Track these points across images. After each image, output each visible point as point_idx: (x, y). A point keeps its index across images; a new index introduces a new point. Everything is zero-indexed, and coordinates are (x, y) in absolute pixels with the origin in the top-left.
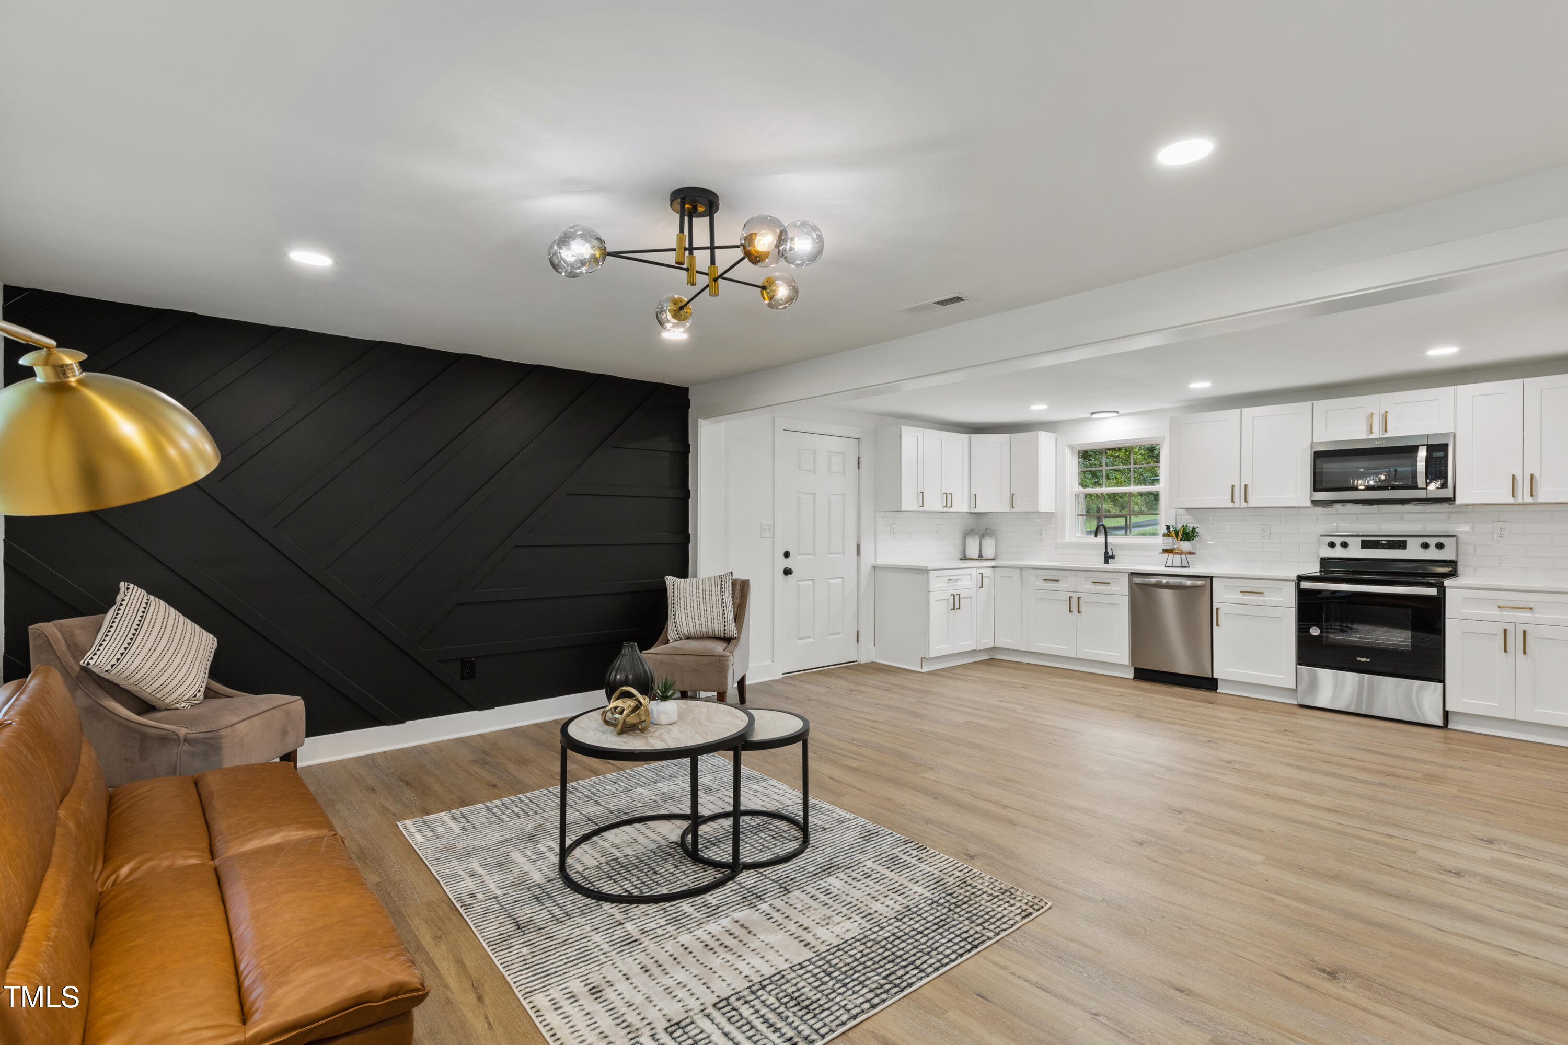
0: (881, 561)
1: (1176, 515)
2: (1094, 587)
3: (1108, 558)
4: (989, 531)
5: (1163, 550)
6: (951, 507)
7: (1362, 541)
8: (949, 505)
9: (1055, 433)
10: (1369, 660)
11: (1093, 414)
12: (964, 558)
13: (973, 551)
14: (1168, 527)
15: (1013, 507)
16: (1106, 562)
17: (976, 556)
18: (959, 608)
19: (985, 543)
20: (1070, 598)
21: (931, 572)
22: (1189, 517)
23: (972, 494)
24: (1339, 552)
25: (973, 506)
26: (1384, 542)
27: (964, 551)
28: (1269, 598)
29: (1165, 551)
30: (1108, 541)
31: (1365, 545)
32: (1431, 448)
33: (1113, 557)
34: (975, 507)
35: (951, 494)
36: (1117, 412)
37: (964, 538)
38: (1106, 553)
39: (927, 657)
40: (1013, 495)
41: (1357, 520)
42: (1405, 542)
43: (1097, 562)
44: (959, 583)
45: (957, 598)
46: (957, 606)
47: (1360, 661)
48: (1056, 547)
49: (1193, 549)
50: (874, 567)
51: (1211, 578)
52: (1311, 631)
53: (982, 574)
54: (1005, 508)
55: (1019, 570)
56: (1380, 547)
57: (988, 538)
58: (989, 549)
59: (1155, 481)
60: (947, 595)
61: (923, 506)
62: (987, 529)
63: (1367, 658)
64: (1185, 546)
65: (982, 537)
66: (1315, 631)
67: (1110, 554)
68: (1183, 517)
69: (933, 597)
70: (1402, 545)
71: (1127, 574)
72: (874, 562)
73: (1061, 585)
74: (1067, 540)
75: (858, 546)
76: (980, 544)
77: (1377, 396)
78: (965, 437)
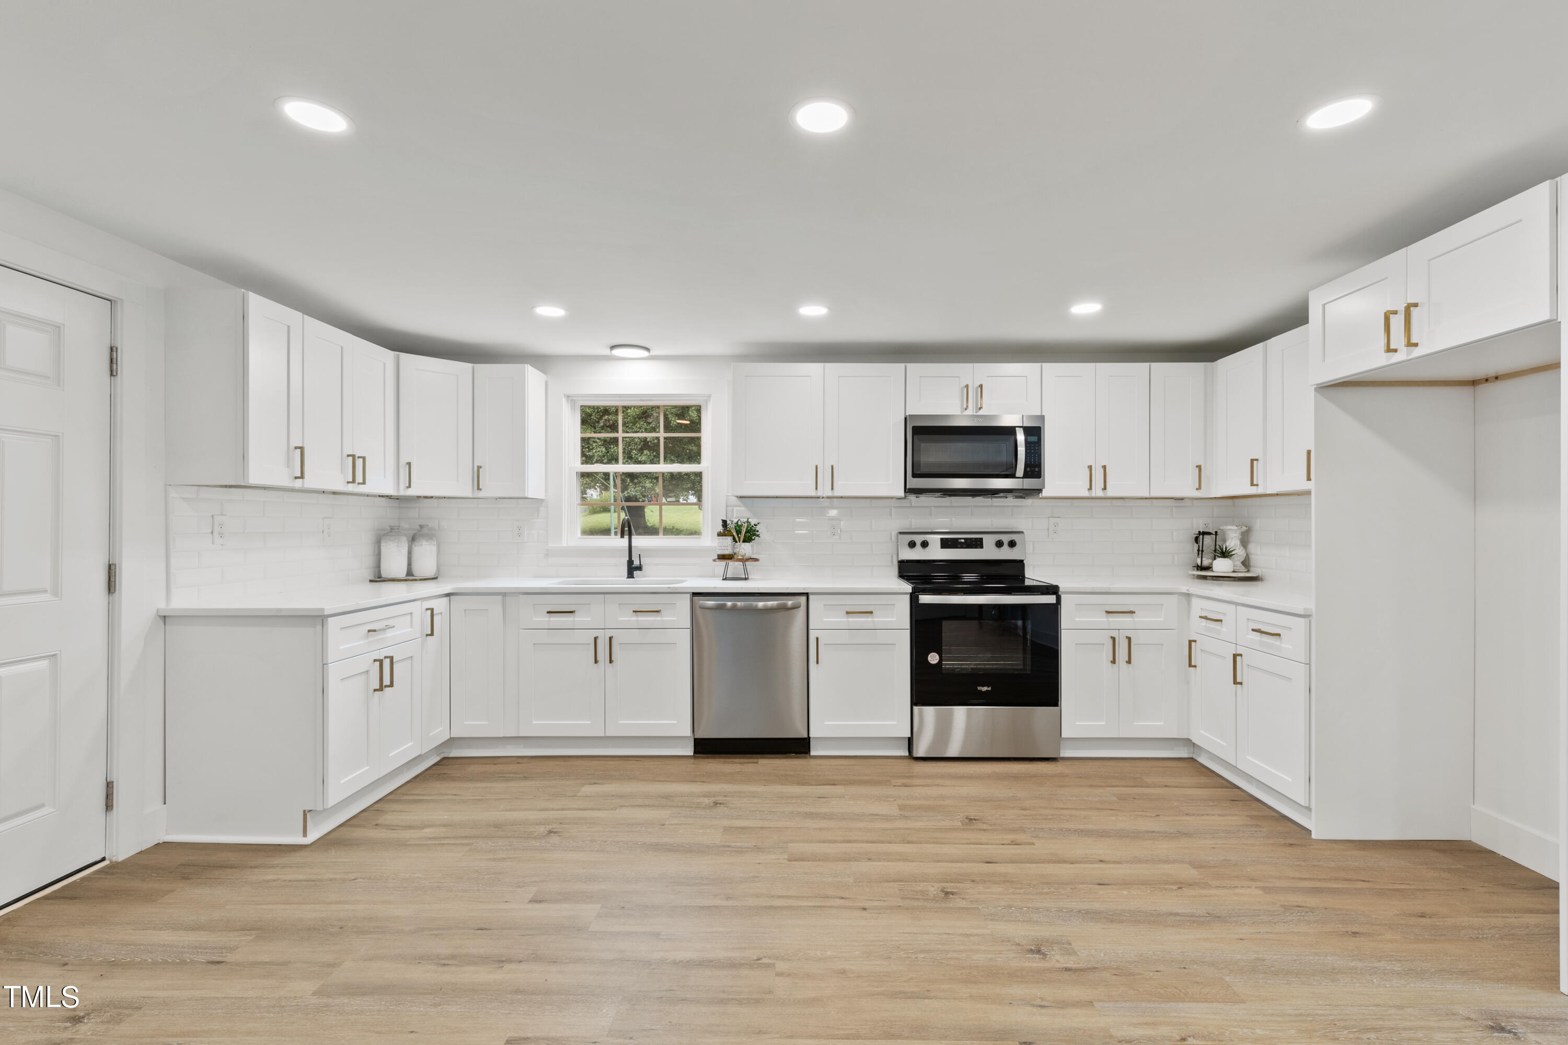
0: (182, 601)
1: (727, 506)
2: (634, 619)
3: (632, 569)
4: (425, 531)
5: (718, 555)
6: (364, 483)
7: (942, 539)
8: (359, 478)
9: (544, 371)
10: (990, 689)
11: (613, 347)
12: (378, 579)
13: (395, 563)
14: (725, 523)
15: (479, 489)
16: (630, 575)
17: (402, 574)
18: (391, 685)
19: (418, 550)
20: (596, 639)
21: (330, 619)
22: (743, 508)
23: (403, 461)
24: (917, 554)
25: (404, 482)
26: (963, 541)
27: (378, 566)
28: (879, 619)
29: (722, 557)
30: (633, 544)
31: (945, 544)
32: (1028, 431)
33: (639, 568)
34: (409, 486)
35: (364, 458)
36: (648, 349)
37: (378, 543)
38: (630, 562)
39: (320, 808)
40: (479, 467)
41: (931, 515)
42: (981, 540)
43: (616, 577)
44: (389, 634)
45: (387, 663)
46: (387, 681)
47: (981, 691)
48: (547, 555)
49: (753, 554)
50: (164, 618)
51: (807, 595)
52: (930, 658)
53: (432, 610)
54: (464, 489)
55: (500, 597)
56: (959, 546)
57: (424, 542)
58: (426, 560)
59: (695, 457)
60: (366, 663)
61: (302, 477)
62: (421, 527)
63: (988, 687)
64: (745, 549)
65: (413, 539)
66: (933, 658)
67: (636, 563)
68: (735, 509)
69: (334, 673)
70: (977, 543)
71: (688, 596)
72: (162, 605)
73: (578, 619)
74: (564, 544)
75: (111, 572)
76: (410, 553)
77: (970, 365)
78: (388, 356)
